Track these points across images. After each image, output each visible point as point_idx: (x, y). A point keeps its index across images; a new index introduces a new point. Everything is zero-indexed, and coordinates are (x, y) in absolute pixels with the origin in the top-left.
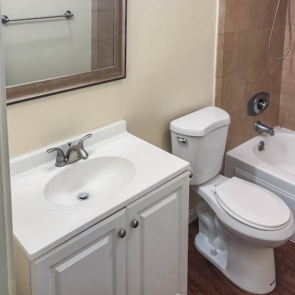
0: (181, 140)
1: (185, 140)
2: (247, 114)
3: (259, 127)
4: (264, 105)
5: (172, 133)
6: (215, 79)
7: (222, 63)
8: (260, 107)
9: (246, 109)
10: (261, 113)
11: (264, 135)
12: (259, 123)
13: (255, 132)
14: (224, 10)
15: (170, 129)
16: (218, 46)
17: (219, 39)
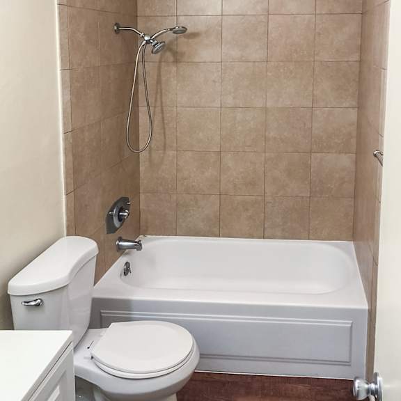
0: (33, 303)
1: (39, 301)
2: (106, 232)
3: (121, 245)
4: (126, 214)
5: (11, 298)
6: (64, 196)
7: (71, 172)
8: (121, 219)
9: (105, 227)
10: (121, 225)
11: (127, 254)
12: (120, 239)
13: (117, 253)
14: (68, 97)
15: (9, 293)
16: (65, 149)
17: (65, 139)
